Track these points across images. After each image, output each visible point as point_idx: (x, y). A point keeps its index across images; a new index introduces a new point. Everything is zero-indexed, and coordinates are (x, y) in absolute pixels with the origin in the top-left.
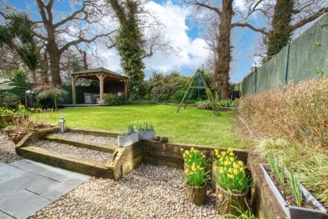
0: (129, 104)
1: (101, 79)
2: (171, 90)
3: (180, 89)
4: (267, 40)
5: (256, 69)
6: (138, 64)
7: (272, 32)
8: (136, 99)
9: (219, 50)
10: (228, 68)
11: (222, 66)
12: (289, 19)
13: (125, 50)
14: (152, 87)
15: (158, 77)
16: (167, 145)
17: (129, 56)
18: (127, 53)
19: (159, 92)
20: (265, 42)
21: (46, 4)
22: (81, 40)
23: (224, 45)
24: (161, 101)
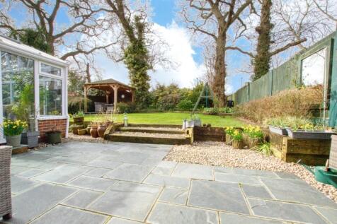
0: (137, 112)
1: (115, 89)
2: (176, 99)
3: (183, 98)
4: (254, 62)
5: (249, 84)
6: (145, 76)
7: (257, 56)
8: (143, 108)
9: (216, 68)
10: (224, 82)
11: (220, 81)
12: (268, 48)
13: (134, 64)
14: (158, 98)
15: (162, 89)
16: (211, 128)
17: (137, 69)
18: (136, 67)
19: (166, 102)
20: (252, 63)
21: (48, 16)
22: (80, 51)
23: (220, 64)
24: (167, 109)
